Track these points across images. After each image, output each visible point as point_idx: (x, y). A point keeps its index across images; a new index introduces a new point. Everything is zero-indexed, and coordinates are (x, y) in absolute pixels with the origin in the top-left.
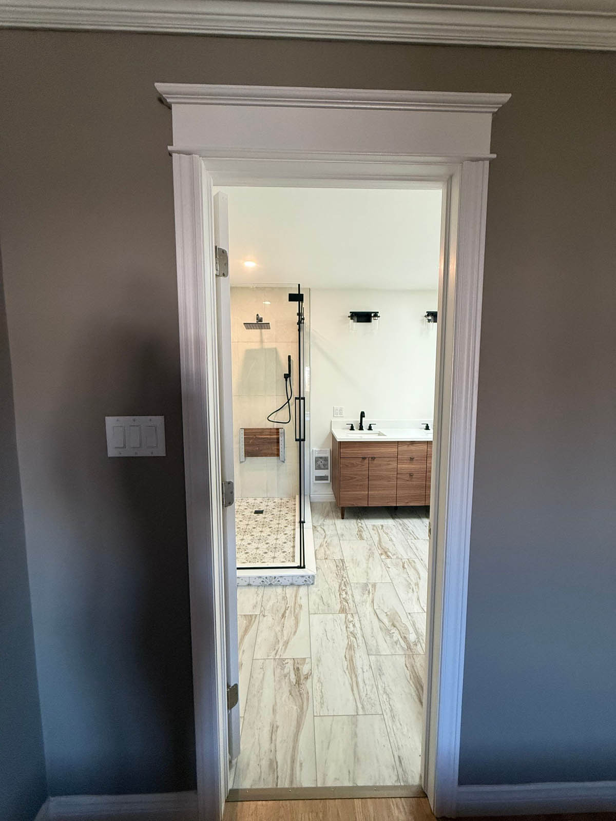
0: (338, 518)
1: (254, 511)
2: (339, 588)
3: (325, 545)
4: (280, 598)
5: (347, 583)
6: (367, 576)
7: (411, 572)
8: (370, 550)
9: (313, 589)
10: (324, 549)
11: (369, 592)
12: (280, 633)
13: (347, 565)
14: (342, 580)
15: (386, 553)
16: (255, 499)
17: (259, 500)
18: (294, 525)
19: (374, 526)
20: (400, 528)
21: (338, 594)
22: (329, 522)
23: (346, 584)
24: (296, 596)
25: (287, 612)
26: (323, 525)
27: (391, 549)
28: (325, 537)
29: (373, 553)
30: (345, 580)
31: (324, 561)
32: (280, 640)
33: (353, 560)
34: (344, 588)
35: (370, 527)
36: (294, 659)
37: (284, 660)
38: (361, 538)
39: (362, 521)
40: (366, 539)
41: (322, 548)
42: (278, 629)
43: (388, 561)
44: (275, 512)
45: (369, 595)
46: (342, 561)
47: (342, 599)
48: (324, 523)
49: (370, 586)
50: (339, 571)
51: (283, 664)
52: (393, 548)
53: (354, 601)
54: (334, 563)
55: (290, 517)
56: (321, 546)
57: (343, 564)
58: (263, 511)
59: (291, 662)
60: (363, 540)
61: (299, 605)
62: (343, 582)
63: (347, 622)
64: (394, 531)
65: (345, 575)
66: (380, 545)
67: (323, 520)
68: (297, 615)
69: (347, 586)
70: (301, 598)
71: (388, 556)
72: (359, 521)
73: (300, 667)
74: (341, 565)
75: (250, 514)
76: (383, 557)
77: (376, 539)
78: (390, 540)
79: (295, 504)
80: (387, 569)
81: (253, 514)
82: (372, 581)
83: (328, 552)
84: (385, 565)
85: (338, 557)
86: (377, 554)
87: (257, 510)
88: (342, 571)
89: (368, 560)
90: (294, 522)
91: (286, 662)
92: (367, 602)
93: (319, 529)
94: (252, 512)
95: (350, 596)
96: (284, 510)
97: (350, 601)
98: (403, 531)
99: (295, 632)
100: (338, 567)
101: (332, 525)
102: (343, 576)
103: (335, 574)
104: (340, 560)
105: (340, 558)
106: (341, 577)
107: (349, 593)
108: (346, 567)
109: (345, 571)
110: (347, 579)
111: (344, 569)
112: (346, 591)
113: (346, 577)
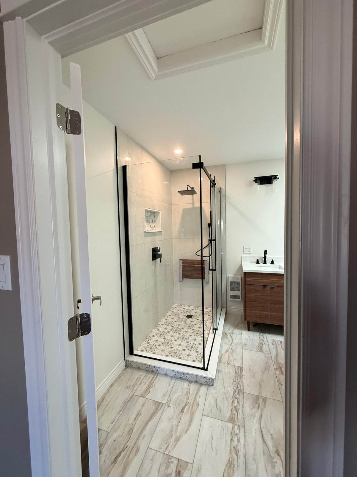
0: (245, 330)
2: (233, 395)
3: (230, 352)
4: (185, 392)
5: (241, 391)
6: (260, 388)
8: (267, 363)
9: (212, 390)
10: (229, 354)
11: (259, 407)
12: (175, 428)
13: (244, 373)
14: (238, 387)
15: (281, 369)
16: (189, 307)
19: (273, 340)
21: (231, 401)
22: (237, 331)
23: (240, 392)
24: (197, 394)
25: (187, 407)
28: (232, 344)
29: (269, 366)
30: (239, 387)
31: (226, 366)
32: (173, 436)
33: (250, 369)
34: (237, 396)
35: (270, 342)
36: (179, 459)
37: (170, 457)
38: (261, 351)
39: (264, 335)
41: (227, 354)
42: (175, 422)
43: (282, 376)
45: (258, 409)
46: (241, 368)
47: (233, 408)
48: (234, 332)
49: (261, 399)
50: (237, 378)
51: (169, 462)
53: (243, 412)
54: (234, 369)
56: (227, 351)
58: (192, 316)
59: (176, 462)
61: (197, 404)
62: (237, 390)
63: (233, 434)
66: (276, 359)
67: (233, 329)
68: (193, 413)
69: (240, 395)
70: (200, 396)
71: (283, 373)
72: (262, 334)
73: (182, 471)
74: (240, 372)
75: (183, 317)
77: (273, 353)
80: (280, 385)
81: (185, 317)
83: (231, 358)
84: (278, 381)
85: (238, 364)
86: (272, 369)
87: (189, 314)
88: (239, 379)
89: (263, 372)
91: (172, 460)
92: (255, 417)
93: (229, 336)
95: (241, 405)
97: (240, 411)
99: (187, 430)
100: (236, 374)
101: (239, 334)
102: (238, 383)
103: (232, 381)
104: (239, 368)
105: (240, 366)
106: (237, 384)
107: (241, 403)
108: (243, 375)
109: (242, 379)
110: (241, 387)
111: (241, 377)
112: (238, 399)
113: (241, 386)
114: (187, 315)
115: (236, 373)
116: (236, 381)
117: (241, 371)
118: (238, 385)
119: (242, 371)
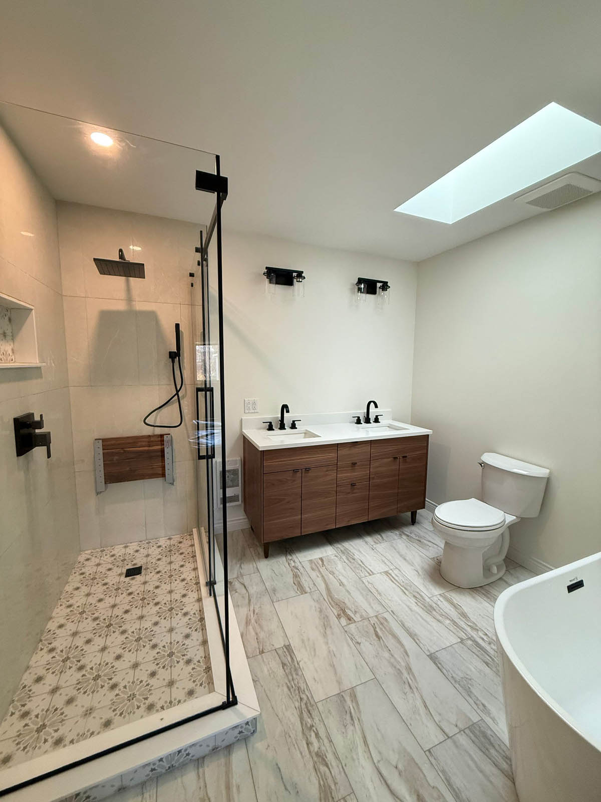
0: (259, 558)
1: (124, 571)
2: (302, 724)
3: (253, 621)
5: (311, 703)
6: (336, 673)
7: (391, 642)
8: (321, 611)
9: (256, 746)
10: (254, 629)
11: (352, 718)
13: (298, 656)
14: (301, 699)
15: (344, 612)
16: (126, 547)
17: (134, 546)
18: (199, 590)
19: (311, 561)
20: (344, 557)
21: (304, 742)
22: (249, 569)
23: (310, 708)
26: (242, 575)
27: (346, 601)
28: (250, 600)
29: (327, 617)
30: (303, 696)
31: (259, 657)
33: (303, 641)
34: (309, 722)
35: (308, 566)
38: (303, 591)
39: (294, 557)
40: (308, 589)
41: (251, 627)
43: (353, 626)
44: (162, 566)
45: (353, 725)
46: (288, 648)
47: (315, 759)
48: (242, 572)
49: (348, 699)
50: (290, 678)
52: (349, 599)
53: (336, 754)
54: (277, 658)
55: (188, 574)
57: (292, 658)
58: (140, 568)
60: (306, 593)
62: (303, 706)
64: (340, 566)
65: (303, 686)
66: (331, 597)
67: (239, 565)
69: (313, 714)
70: (239, 790)
71: (349, 618)
72: (289, 557)
74: (289, 659)
75: (117, 579)
76: (344, 621)
77: (322, 586)
78: (340, 585)
79: (193, 545)
80: (357, 645)
81: (123, 578)
82: (347, 685)
83: (262, 635)
84: (352, 639)
85: (279, 643)
86: (333, 619)
87: (130, 567)
88: (295, 676)
89: (325, 635)
90: (198, 583)
92: (357, 747)
94: (120, 575)
95: (326, 741)
96: (177, 559)
97: (330, 757)
98: (349, 564)
100: (285, 667)
101: (254, 573)
102: (299, 688)
103: (286, 689)
104: (285, 649)
105: (284, 646)
106: (297, 692)
107: (322, 733)
108: (298, 664)
109: (300, 673)
110: (307, 694)
111: (296, 670)
112: (314, 729)
113: (306, 690)
114: (128, 570)
115: (284, 665)
116: (293, 687)
117: (291, 656)
118: (299, 692)
119: (292, 654)
